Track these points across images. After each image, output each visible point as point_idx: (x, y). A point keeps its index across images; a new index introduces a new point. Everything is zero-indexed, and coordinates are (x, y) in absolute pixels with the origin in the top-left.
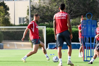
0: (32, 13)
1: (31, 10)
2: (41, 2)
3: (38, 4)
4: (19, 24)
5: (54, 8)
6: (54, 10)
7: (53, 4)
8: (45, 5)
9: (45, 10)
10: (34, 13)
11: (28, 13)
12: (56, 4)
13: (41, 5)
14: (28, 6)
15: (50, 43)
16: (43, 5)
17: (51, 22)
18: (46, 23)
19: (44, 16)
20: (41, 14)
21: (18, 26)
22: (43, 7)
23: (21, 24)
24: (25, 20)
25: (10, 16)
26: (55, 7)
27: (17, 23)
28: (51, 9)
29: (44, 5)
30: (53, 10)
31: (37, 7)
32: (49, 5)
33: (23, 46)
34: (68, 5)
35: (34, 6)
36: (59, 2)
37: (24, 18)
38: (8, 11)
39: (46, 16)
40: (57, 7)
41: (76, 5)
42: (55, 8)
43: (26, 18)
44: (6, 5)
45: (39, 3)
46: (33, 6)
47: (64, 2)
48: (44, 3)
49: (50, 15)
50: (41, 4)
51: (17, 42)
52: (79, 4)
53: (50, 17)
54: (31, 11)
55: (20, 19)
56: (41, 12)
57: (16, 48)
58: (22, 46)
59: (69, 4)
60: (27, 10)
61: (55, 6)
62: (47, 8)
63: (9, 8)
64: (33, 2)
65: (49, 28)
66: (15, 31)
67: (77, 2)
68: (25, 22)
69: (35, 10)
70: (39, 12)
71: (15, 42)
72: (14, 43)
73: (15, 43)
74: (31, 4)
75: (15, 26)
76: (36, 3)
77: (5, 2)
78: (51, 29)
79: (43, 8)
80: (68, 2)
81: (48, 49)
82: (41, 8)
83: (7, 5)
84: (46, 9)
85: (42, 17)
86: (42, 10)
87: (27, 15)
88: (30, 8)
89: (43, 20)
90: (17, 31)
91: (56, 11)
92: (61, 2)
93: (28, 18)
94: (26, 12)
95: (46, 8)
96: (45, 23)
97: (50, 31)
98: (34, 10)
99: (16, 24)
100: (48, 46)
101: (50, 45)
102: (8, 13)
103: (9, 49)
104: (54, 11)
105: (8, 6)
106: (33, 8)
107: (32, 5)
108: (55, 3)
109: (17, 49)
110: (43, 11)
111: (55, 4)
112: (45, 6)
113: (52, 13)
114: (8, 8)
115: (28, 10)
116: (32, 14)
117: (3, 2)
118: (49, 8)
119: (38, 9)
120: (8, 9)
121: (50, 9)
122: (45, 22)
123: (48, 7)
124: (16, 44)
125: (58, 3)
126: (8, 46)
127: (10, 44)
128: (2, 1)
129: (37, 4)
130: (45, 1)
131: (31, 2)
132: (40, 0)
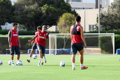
4: (89, 31)
8: (114, 13)
10: (103, 20)
11: (98, 20)
13: (110, 13)
14: (97, 15)
15: (119, 49)
17: (119, 29)
19: (113, 23)
20: (110, 22)
21: (88, 33)
22: (112, 15)
23: (91, 31)
24: (95, 27)
31: (106, 15)
32: (117, 13)
33: (93, 51)
37: (93, 26)
39: (115, 23)
43: (95, 25)
45: (108, 11)
46: (102, 14)
48: (113, 11)
49: (119, 23)
53: (118, 25)
54: (101, 19)
55: (90, 26)
56: (110, 20)
57: (86, 53)
58: (91, 51)
64: (102, 10)
65: (117, 34)
68: (94, 29)
69: (104, 18)
70: (108, 19)
74: (100, 12)
76: (105, 11)
77: (76, 10)
81: (116, 54)
82: (110, 16)
84: (114, 17)
85: (111, 24)
87: (97, 23)
88: (100, 16)
89: (111, 27)
90: (87, 37)
93: (97, 25)
94: (96, 20)
97: (118, 37)
99: (86, 31)
100: (117, 51)
101: (118, 51)
105: (78, 14)
106: (102, 16)
110: (112, 19)
115: (98, 18)
116: (101, 21)
118: (117, 16)
119: (107, 17)
121: (118, 17)
122: (113, 29)
123: (116, 15)
128: (73, 10)
130: (113, 9)
131: (100, 10)
132: (109, 9)
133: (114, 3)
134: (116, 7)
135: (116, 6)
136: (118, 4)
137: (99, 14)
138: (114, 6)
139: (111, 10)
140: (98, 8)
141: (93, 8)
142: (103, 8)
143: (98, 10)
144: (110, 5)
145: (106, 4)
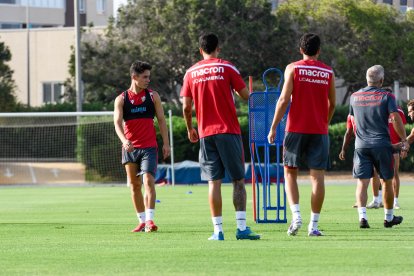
0: (85, 67)
1: (83, 57)
2: (114, 32)
3: (105, 38)
4: (44, 104)
5: (155, 51)
6: (157, 60)
7: (155, 39)
8: (129, 43)
9: (126, 57)
10: (91, 67)
11: (73, 67)
12: (164, 38)
13: (114, 44)
14: (72, 47)
16: (120, 42)
20: (115, 72)
21: (40, 110)
22: (121, 49)
23: (51, 106)
24: (63, 90)
25: (14, 77)
26: (160, 51)
27: (37, 101)
28: (148, 55)
29: (125, 41)
30: (154, 58)
31: (101, 49)
33: (56, 175)
35: (93, 44)
36: (174, 32)
37: (58, 86)
38: (6, 63)
40: (166, 48)
41: (226, 43)
42: (158, 54)
43: (65, 85)
45: (107, 35)
46: (87, 45)
47: (189, 34)
48: (125, 37)
50: (116, 38)
51: (37, 161)
52: (235, 38)
54: (83, 62)
55: (46, 87)
56: (116, 66)
57: (35, 181)
58: (52, 174)
60: (69, 58)
61: (161, 45)
62: (134, 53)
63: (12, 53)
64: (87, 32)
66: (32, 126)
67: (230, 33)
68: (61, 97)
69: (94, 58)
70: (108, 64)
71: (32, 161)
72: (28, 167)
73: (30, 164)
74: (82, 40)
75: (29, 109)
76: (99, 36)
79: (120, 53)
82: (114, 54)
83: (2, 44)
84: (130, 57)
85: (118, 81)
86: (118, 60)
87: (69, 76)
88: (80, 51)
90: (37, 126)
91: (162, 60)
92: (180, 32)
93: (72, 85)
94: (66, 67)
95: (131, 52)
98: (91, 59)
99: (33, 104)
102: (7, 68)
103: (10, 184)
105: (5, 45)
107: (87, 41)
108: (158, 36)
109: (37, 184)
110: (122, 63)
111: (158, 40)
112: (128, 47)
114: (8, 52)
115: (73, 60)
116: (86, 71)
118: (139, 53)
119: (105, 55)
120: (8, 56)
121: (142, 55)
123: (137, 48)
124: (35, 169)
125: (168, 37)
126: (9, 175)
127: (14, 171)
129: (100, 39)
130: (127, 29)
131: (81, 32)
132: (111, 28)
133: (128, 7)
134: (137, 22)
135: (135, 19)
136: (141, 11)
137: (76, 46)
138: (129, 17)
139: (118, 31)
140: (73, 25)
141: (56, 26)
142: (91, 25)
143: (74, 30)
144: (116, 14)
145: (100, 11)
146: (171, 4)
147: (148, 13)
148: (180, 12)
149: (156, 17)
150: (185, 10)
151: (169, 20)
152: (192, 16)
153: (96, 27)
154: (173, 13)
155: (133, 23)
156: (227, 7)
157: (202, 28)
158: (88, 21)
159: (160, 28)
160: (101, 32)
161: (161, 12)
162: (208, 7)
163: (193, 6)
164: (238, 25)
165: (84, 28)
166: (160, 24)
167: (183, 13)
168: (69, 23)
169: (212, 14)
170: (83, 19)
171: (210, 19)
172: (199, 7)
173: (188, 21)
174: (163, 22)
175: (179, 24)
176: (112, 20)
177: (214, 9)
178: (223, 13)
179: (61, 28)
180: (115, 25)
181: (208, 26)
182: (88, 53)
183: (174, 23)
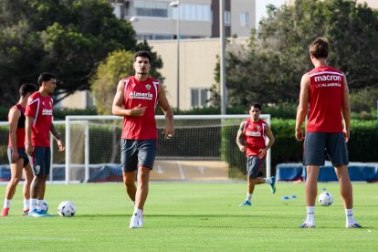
0: (229, 75)
1: (228, 65)
2: (255, 43)
3: (247, 48)
4: (192, 108)
5: (293, 60)
6: (295, 68)
7: (293, 49)
8: (269, 53)
9: (267, 66)
10: (234, 74)
11: (218, 75)
12: (301, 48)
13: (256, 53)
14: (218, 56)
15: (283, 165)
16: (261, 51)
17: (284, 101)
18: (270, 105)
19: (266, 84)
20: (256, 79)
21: (188, 113)
22: (262, 58)
23: (198, 109)
24: (209, 95)
25: (166, 83)
26: (297, 59)
27: (186, 105)
28: (286, 64)
29: (266, 51)
30: (291, 67)
31: (244, 58)
32: (278, 53)
33: (202, 172)
34: (334, 51)
35: (236, 54)
37: (204, 92)
38: (158, 70)
39: (271, 83)
40: (303, 57)
41: (358, 52)
42: (296, 62)
43: (211, 90)
44: (153, 51)
45: (250, 46)
46: (231, 55)
48: (266, 47)
49: (283, 82)
50: (257, 48)
51: (186, 160)
52: (367, 48)
53: (282, 89)
54: (227, 70)
55: (194, 93)
56: (257, 73)
57: (183, 177)
58: (199, 171)
59: (340, 49)
60: (215, 66)
61: (298, 55)
62: (273, 62)
63: (164, 61)
64: (231, 43)
65: (279, 118)
66: (181, 127)
67: (362, 44)
68: (207, 101)
69: (237, 66)
70: (250, 71)
71: (181, 160)
72: (177, 165)
73: (179, 162)
74: (227, 50)
75: (179, 112)
76: (242, 46)
77: (150, 43)
78: (286, 121)
79: (261, 61)
80: (336, 43)
82: (256, 62)
83: (155, 53)
84: (270, 65)
85: (259, 87)
86: (259, 68)
87: (215, 82)
88: (225, 60)
89: (260, 97)
90: (186, 127)
91: (299, 68)
93: (217, 90)
94: (212, 74)
95: (271, 61)
96: (267, 106)
97: (281, 127)
98: (234, 67)
99: (182, 108)
100: (278, 171)
101: (282, 170)
102: (159, 75)
103: (161, 180)
104: (295, 71)
105: (158, 54)
106: (232, 62)
107: (231, 51)
108: (296, 46)
109: (186, 180)
110: (262, 70)
111: (296, 49)
112: (268, 56)
113: (288, 76)
114: (160, 60)
115: (218, 68)
116: (230, 78)
117: (146, 43)
118: (278, 61)
119: (247, 64)
120: (159, 64)
121: (281, 63)
122: (266, 103)
123: (277, 57)
124: (184, 167)
125: (305, 47)
126: (160, 172)
127: (165, 168)
128: (143, 41)
129: (243, 49)
130: (267, 39)
131: (225, 43)
132: (253, 39)
133: (268, 20)
134: (276, 33)
135: (275, 30)
136: (281, 23)
137: (221, 55)
138: (269, 29)
139: (259, 42)
140: (218, 36)
141: (204, 37)
142: (235, 36)
143: (219, 41)
144: (257, 27)
145: (243, 23)
146: (308, 16)
147: (287, 25)
148: (316, 24)
149: (294, 29)
150: (321, 22)
151: (306, 32)
152: (327, 27)
153: (239, 38)
154: (310, 25)
155: (273, 34)
156: (360, 19)
157: (337, 39)
158: (233, 32)
159: (298, 39)
160: (244, 43)
161: (298, 24)
162: (342, 19)
163: (328, 18)
164: (370, 36)
165: (229, 39)
166: (297, 35)
167: (319, 25)
168: (215, 34)
169: (346, 26)
170: (228, 31)
171: (343, 31)
172: (334, 19)
173: (324, 32)
174: (300, 33)
175: (315, 35)
176: (254, 31)
177: (348, 21)
178: (356, 25)
179: (208, 39)
180: (256, 36)
181: (342, 37)
182: (232, 61)
183: (310, 34)
